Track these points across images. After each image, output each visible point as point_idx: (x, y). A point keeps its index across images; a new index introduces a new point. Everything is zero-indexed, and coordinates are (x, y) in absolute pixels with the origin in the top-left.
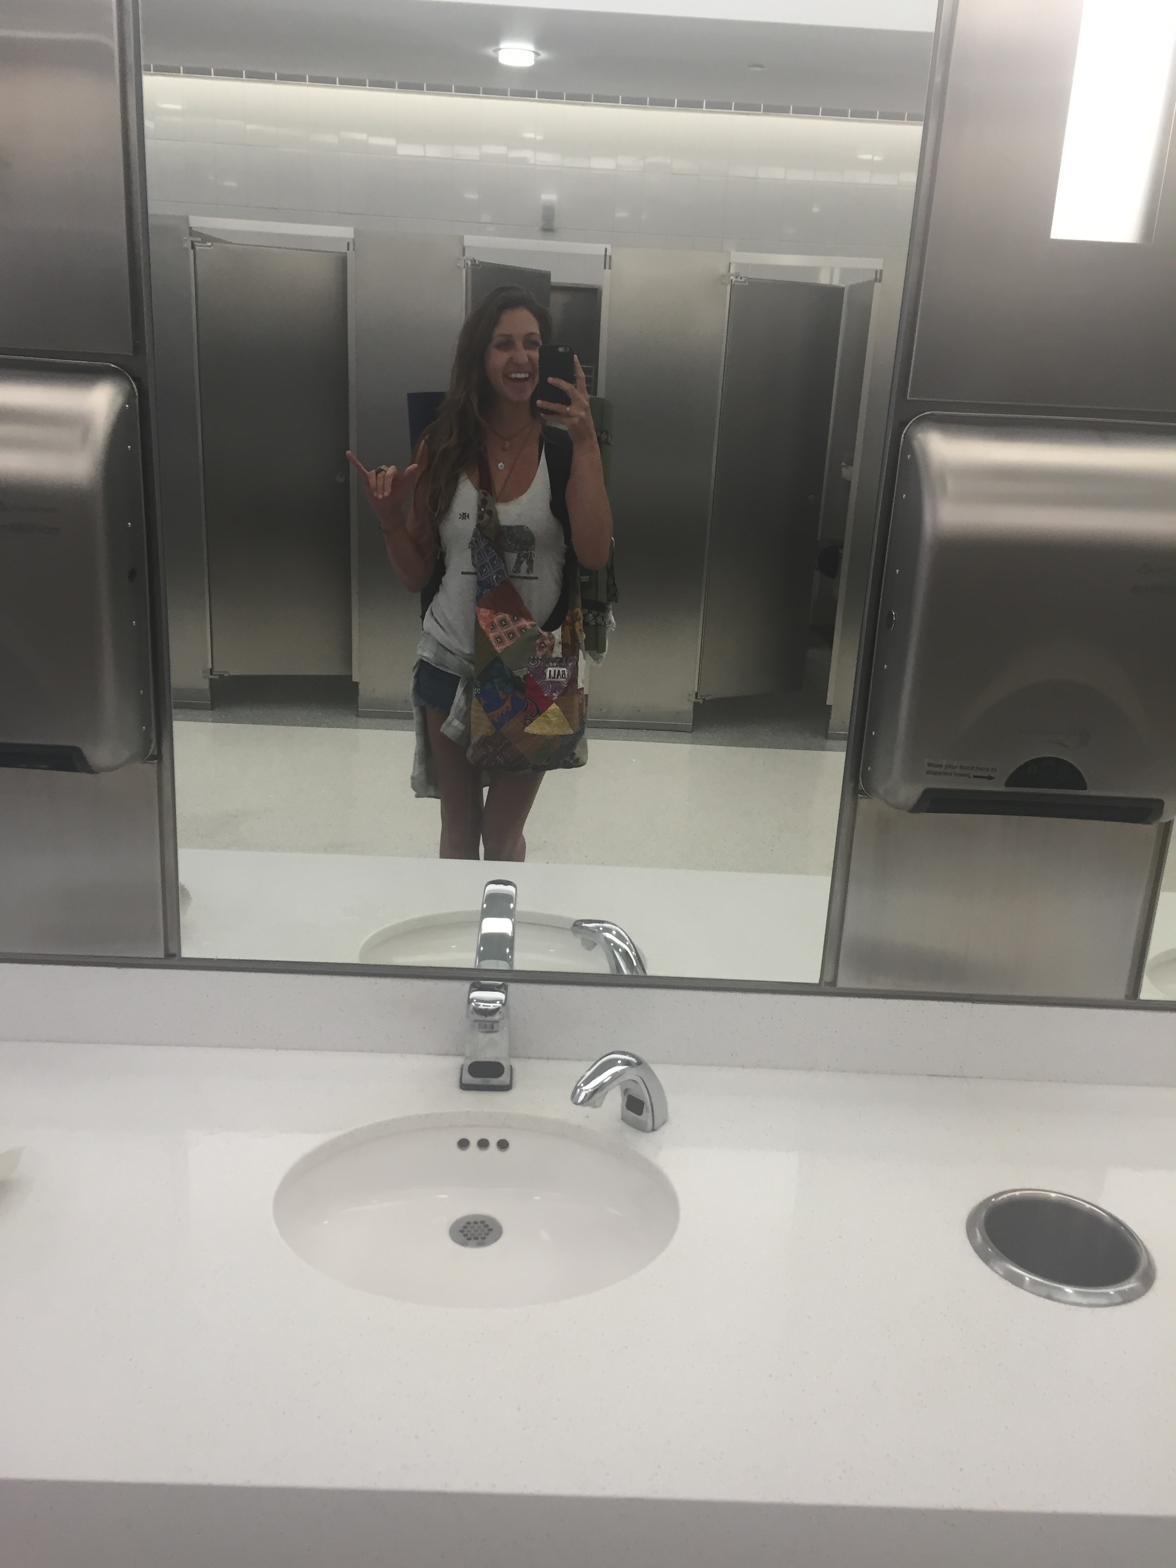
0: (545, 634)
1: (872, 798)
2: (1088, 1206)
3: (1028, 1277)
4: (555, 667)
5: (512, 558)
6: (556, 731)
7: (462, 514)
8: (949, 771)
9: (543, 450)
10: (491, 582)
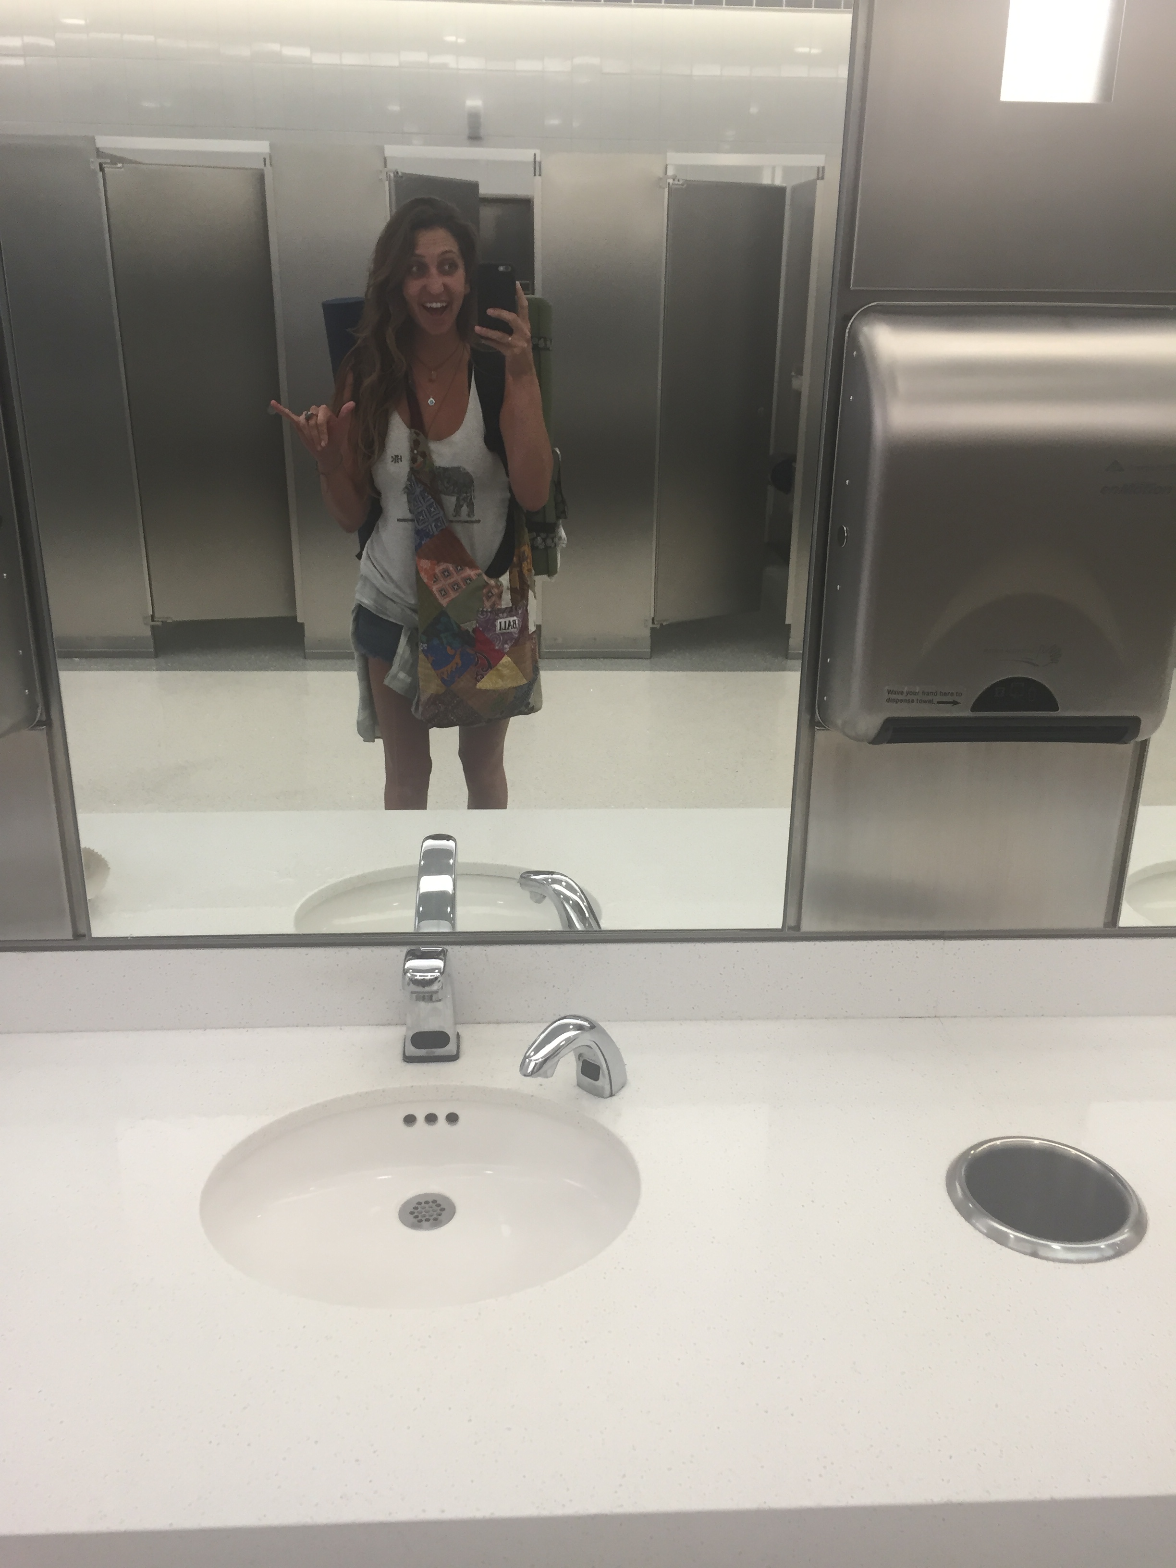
0: (492, 582)
1: (829, 730)
2: (1074, 1152)
3: (1012, 1234)
4: (506, 618)
5: (450, 501)
6: (509, 684)
7: (394, 457)
8: (910, 697)
9: (473, 377)
10: (429, 530)
